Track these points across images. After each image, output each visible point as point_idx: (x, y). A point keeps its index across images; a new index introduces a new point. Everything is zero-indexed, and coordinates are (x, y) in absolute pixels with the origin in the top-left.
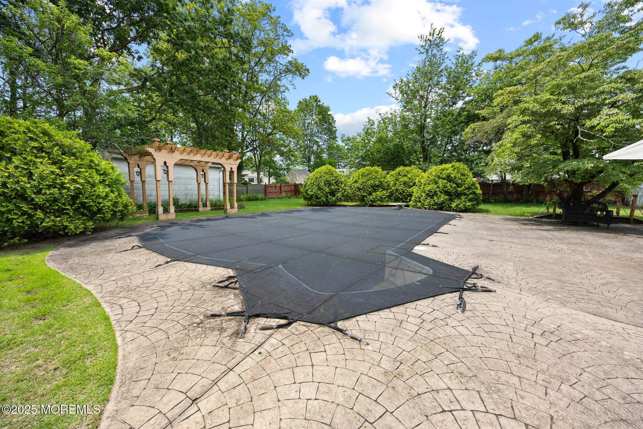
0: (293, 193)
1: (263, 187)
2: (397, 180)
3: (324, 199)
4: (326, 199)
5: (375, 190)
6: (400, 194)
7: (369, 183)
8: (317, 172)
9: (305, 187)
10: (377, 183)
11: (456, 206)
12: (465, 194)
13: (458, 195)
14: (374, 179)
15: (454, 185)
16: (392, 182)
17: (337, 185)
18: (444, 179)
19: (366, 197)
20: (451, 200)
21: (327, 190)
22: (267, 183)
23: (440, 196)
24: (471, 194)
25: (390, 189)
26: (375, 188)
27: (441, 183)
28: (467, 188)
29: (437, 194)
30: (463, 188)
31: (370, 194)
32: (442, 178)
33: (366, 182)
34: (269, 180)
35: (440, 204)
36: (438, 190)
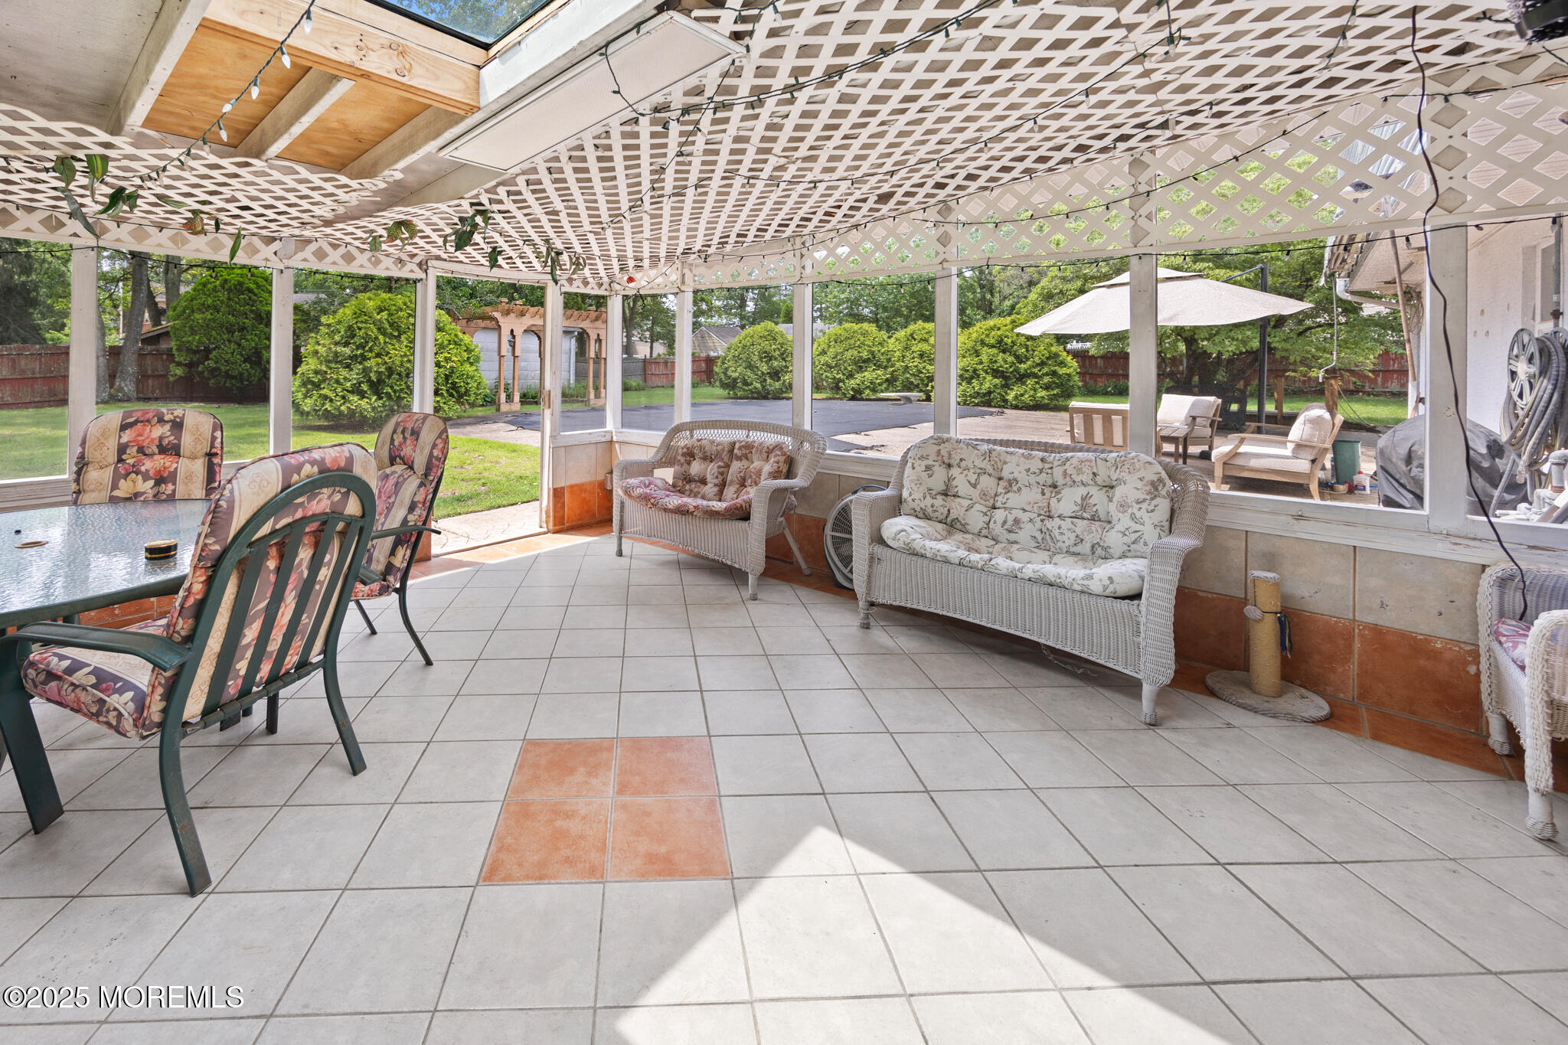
0: (704, 377)
1: (641, 365)
2: (907, 348)
3: (758, 386)
4: (763, 387)
5: (861, 367)
6: (913, 375)
7: (848, 354)
8: (746, 336)
9: (724, 363)
10: (865, 355)
11: (1016, 397)
12: (1035, 376)
13: (1022, 378)
14: (859, 347)
15: (1011, 359)
16: (897, 354)
17: (784, 359)
18: (993, 347)
19: (843, 381)
20: (1006, 386)
21: (764, 368)
22: (648, 357)
23: (985, 378)
24: (1047, 374)
25: (893, 366)
26: (861, 364)
27: (986, 353)
28: (1038, 365)
29: (978, 376)
30: (1029, 363)
31: (851, 376)
32: (988, 345)
33: (842, 353)
34: (651, 348)
35: (985, 395)
36: (980, 367)
